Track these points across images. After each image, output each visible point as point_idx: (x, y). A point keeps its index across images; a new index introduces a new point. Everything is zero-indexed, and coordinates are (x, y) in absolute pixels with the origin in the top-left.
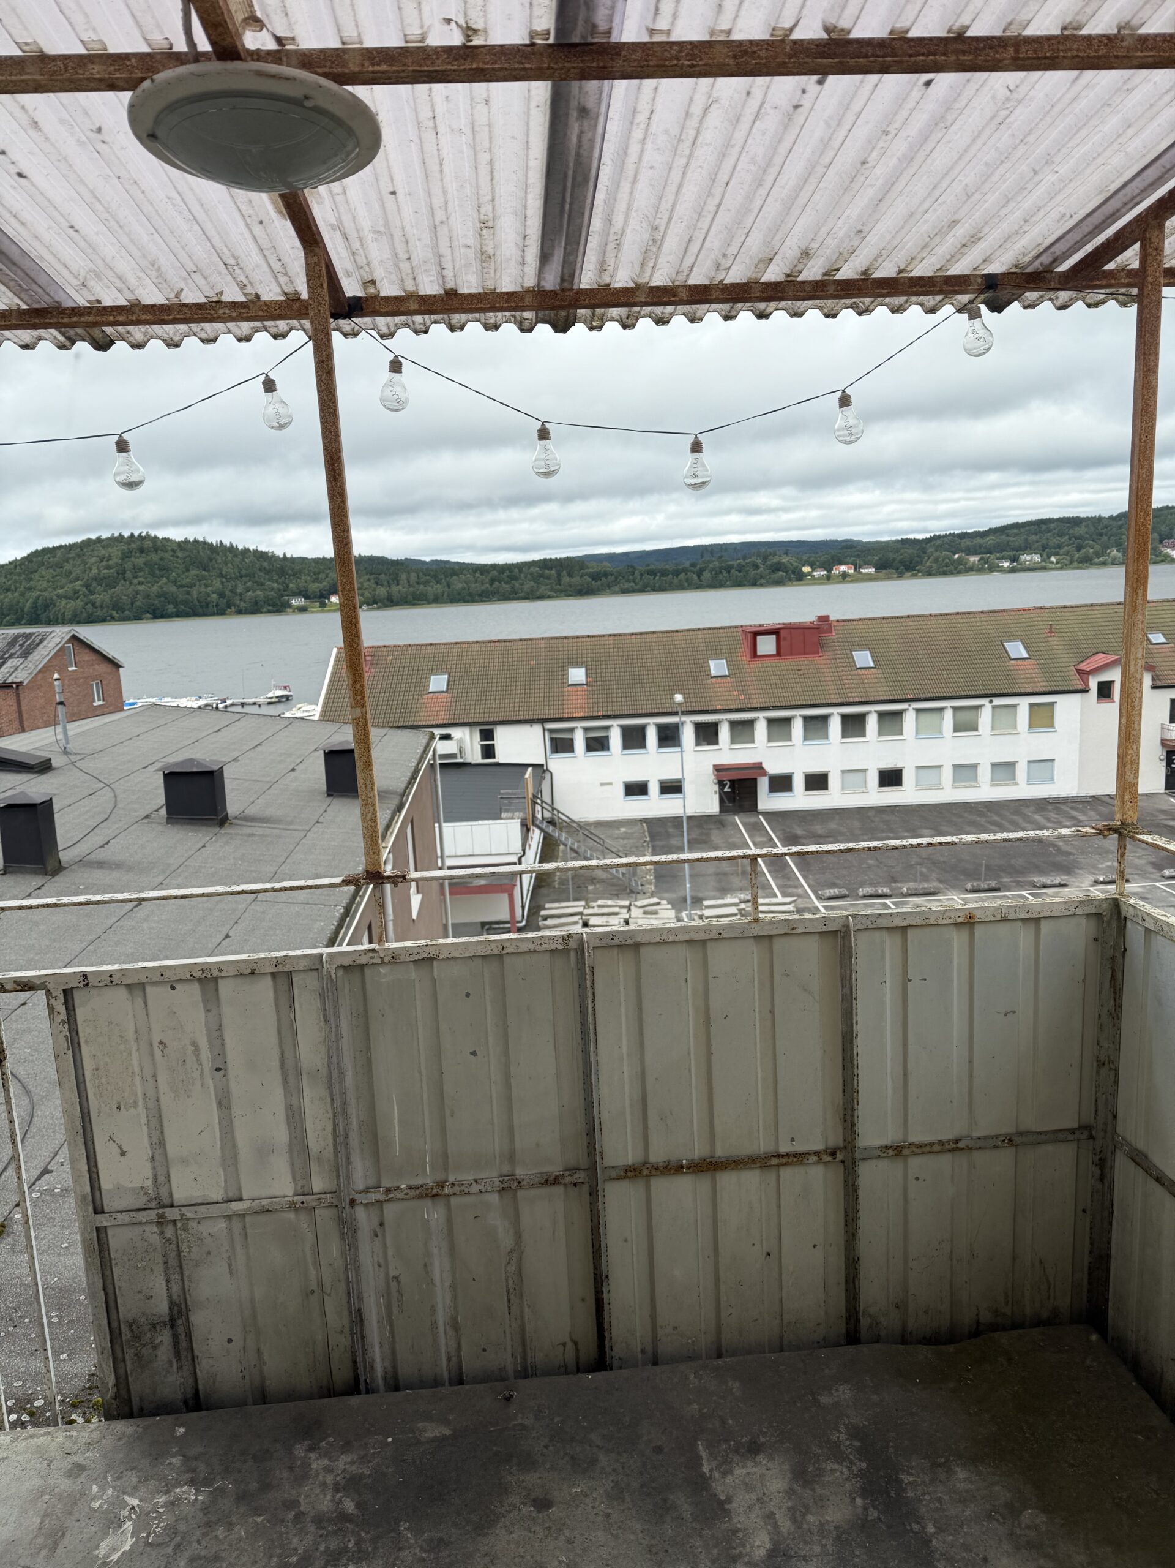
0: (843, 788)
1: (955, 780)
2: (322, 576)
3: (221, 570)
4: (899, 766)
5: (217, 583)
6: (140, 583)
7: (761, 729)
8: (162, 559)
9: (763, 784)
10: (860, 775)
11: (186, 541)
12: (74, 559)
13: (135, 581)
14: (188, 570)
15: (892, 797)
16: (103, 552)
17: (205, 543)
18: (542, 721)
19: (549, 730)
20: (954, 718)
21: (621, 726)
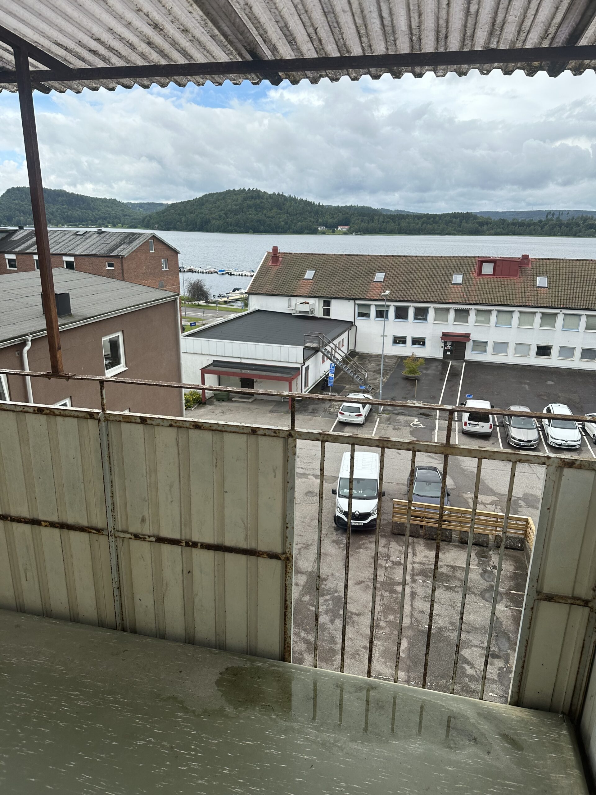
0: (515, 353)
1: (582, 357)
2: (336, 216)
3: (288, 210)
4: (550, 344)
5: (285, 216)
6: (250, 214)
7: (472, 316)
8: (261, 202)
9: (469, 346)
10: (527, 347)
11: (274, 194)
12: (221, 200)
13: (248, 213)
14: (272, 209)
15: (543, 361)
16: (235, 197)
17: (282, 195)
18: (355, 299)
19: (358, 304)
20: (587, 321)
21: (395, 306)
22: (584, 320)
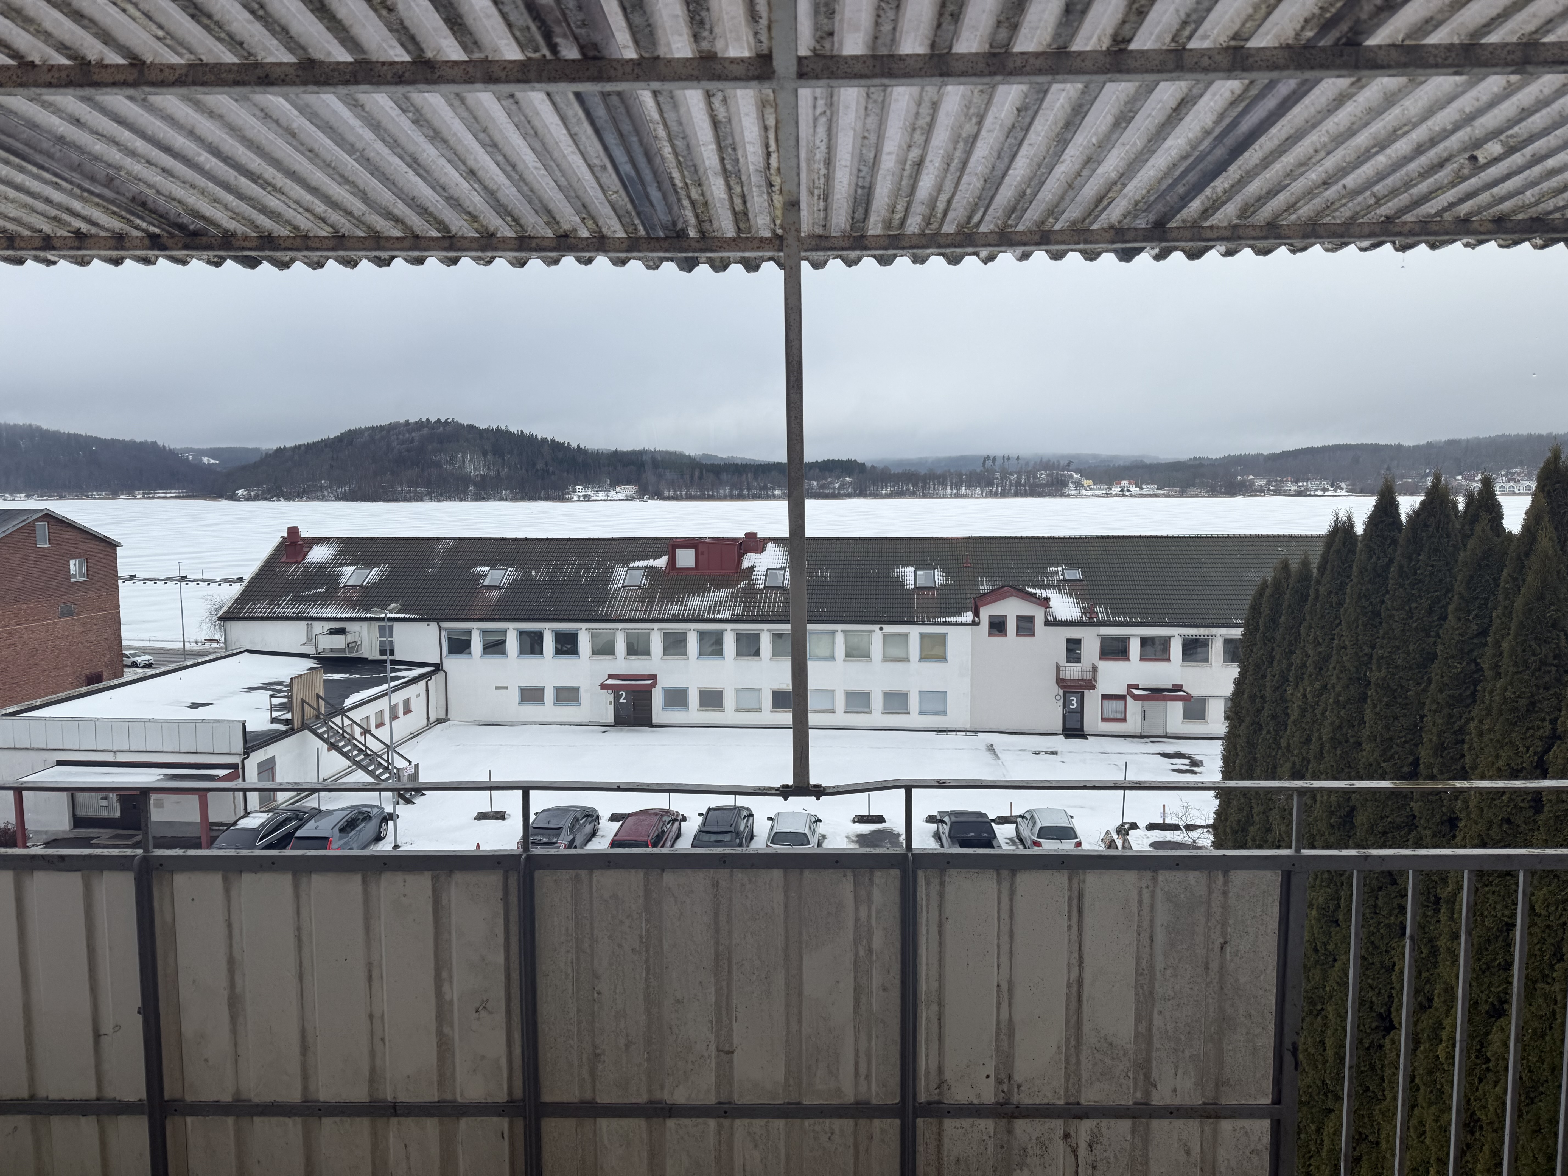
0: (737, 706)
1: (847, 705)
7: (656, 643)
9: (657, 697)
10: (757, 694)
12: (380, 441)
15: (785, 718)
16: (407, 435)
18: (438, 620)
19: (445, 629)
20: (846, 642)
21: (516, 629)
22: (840, 639)
